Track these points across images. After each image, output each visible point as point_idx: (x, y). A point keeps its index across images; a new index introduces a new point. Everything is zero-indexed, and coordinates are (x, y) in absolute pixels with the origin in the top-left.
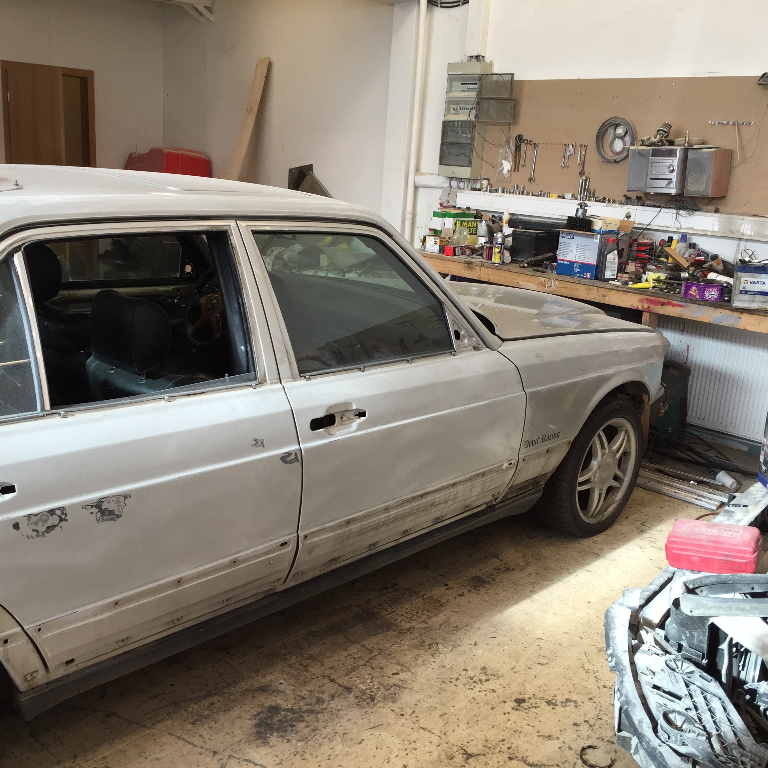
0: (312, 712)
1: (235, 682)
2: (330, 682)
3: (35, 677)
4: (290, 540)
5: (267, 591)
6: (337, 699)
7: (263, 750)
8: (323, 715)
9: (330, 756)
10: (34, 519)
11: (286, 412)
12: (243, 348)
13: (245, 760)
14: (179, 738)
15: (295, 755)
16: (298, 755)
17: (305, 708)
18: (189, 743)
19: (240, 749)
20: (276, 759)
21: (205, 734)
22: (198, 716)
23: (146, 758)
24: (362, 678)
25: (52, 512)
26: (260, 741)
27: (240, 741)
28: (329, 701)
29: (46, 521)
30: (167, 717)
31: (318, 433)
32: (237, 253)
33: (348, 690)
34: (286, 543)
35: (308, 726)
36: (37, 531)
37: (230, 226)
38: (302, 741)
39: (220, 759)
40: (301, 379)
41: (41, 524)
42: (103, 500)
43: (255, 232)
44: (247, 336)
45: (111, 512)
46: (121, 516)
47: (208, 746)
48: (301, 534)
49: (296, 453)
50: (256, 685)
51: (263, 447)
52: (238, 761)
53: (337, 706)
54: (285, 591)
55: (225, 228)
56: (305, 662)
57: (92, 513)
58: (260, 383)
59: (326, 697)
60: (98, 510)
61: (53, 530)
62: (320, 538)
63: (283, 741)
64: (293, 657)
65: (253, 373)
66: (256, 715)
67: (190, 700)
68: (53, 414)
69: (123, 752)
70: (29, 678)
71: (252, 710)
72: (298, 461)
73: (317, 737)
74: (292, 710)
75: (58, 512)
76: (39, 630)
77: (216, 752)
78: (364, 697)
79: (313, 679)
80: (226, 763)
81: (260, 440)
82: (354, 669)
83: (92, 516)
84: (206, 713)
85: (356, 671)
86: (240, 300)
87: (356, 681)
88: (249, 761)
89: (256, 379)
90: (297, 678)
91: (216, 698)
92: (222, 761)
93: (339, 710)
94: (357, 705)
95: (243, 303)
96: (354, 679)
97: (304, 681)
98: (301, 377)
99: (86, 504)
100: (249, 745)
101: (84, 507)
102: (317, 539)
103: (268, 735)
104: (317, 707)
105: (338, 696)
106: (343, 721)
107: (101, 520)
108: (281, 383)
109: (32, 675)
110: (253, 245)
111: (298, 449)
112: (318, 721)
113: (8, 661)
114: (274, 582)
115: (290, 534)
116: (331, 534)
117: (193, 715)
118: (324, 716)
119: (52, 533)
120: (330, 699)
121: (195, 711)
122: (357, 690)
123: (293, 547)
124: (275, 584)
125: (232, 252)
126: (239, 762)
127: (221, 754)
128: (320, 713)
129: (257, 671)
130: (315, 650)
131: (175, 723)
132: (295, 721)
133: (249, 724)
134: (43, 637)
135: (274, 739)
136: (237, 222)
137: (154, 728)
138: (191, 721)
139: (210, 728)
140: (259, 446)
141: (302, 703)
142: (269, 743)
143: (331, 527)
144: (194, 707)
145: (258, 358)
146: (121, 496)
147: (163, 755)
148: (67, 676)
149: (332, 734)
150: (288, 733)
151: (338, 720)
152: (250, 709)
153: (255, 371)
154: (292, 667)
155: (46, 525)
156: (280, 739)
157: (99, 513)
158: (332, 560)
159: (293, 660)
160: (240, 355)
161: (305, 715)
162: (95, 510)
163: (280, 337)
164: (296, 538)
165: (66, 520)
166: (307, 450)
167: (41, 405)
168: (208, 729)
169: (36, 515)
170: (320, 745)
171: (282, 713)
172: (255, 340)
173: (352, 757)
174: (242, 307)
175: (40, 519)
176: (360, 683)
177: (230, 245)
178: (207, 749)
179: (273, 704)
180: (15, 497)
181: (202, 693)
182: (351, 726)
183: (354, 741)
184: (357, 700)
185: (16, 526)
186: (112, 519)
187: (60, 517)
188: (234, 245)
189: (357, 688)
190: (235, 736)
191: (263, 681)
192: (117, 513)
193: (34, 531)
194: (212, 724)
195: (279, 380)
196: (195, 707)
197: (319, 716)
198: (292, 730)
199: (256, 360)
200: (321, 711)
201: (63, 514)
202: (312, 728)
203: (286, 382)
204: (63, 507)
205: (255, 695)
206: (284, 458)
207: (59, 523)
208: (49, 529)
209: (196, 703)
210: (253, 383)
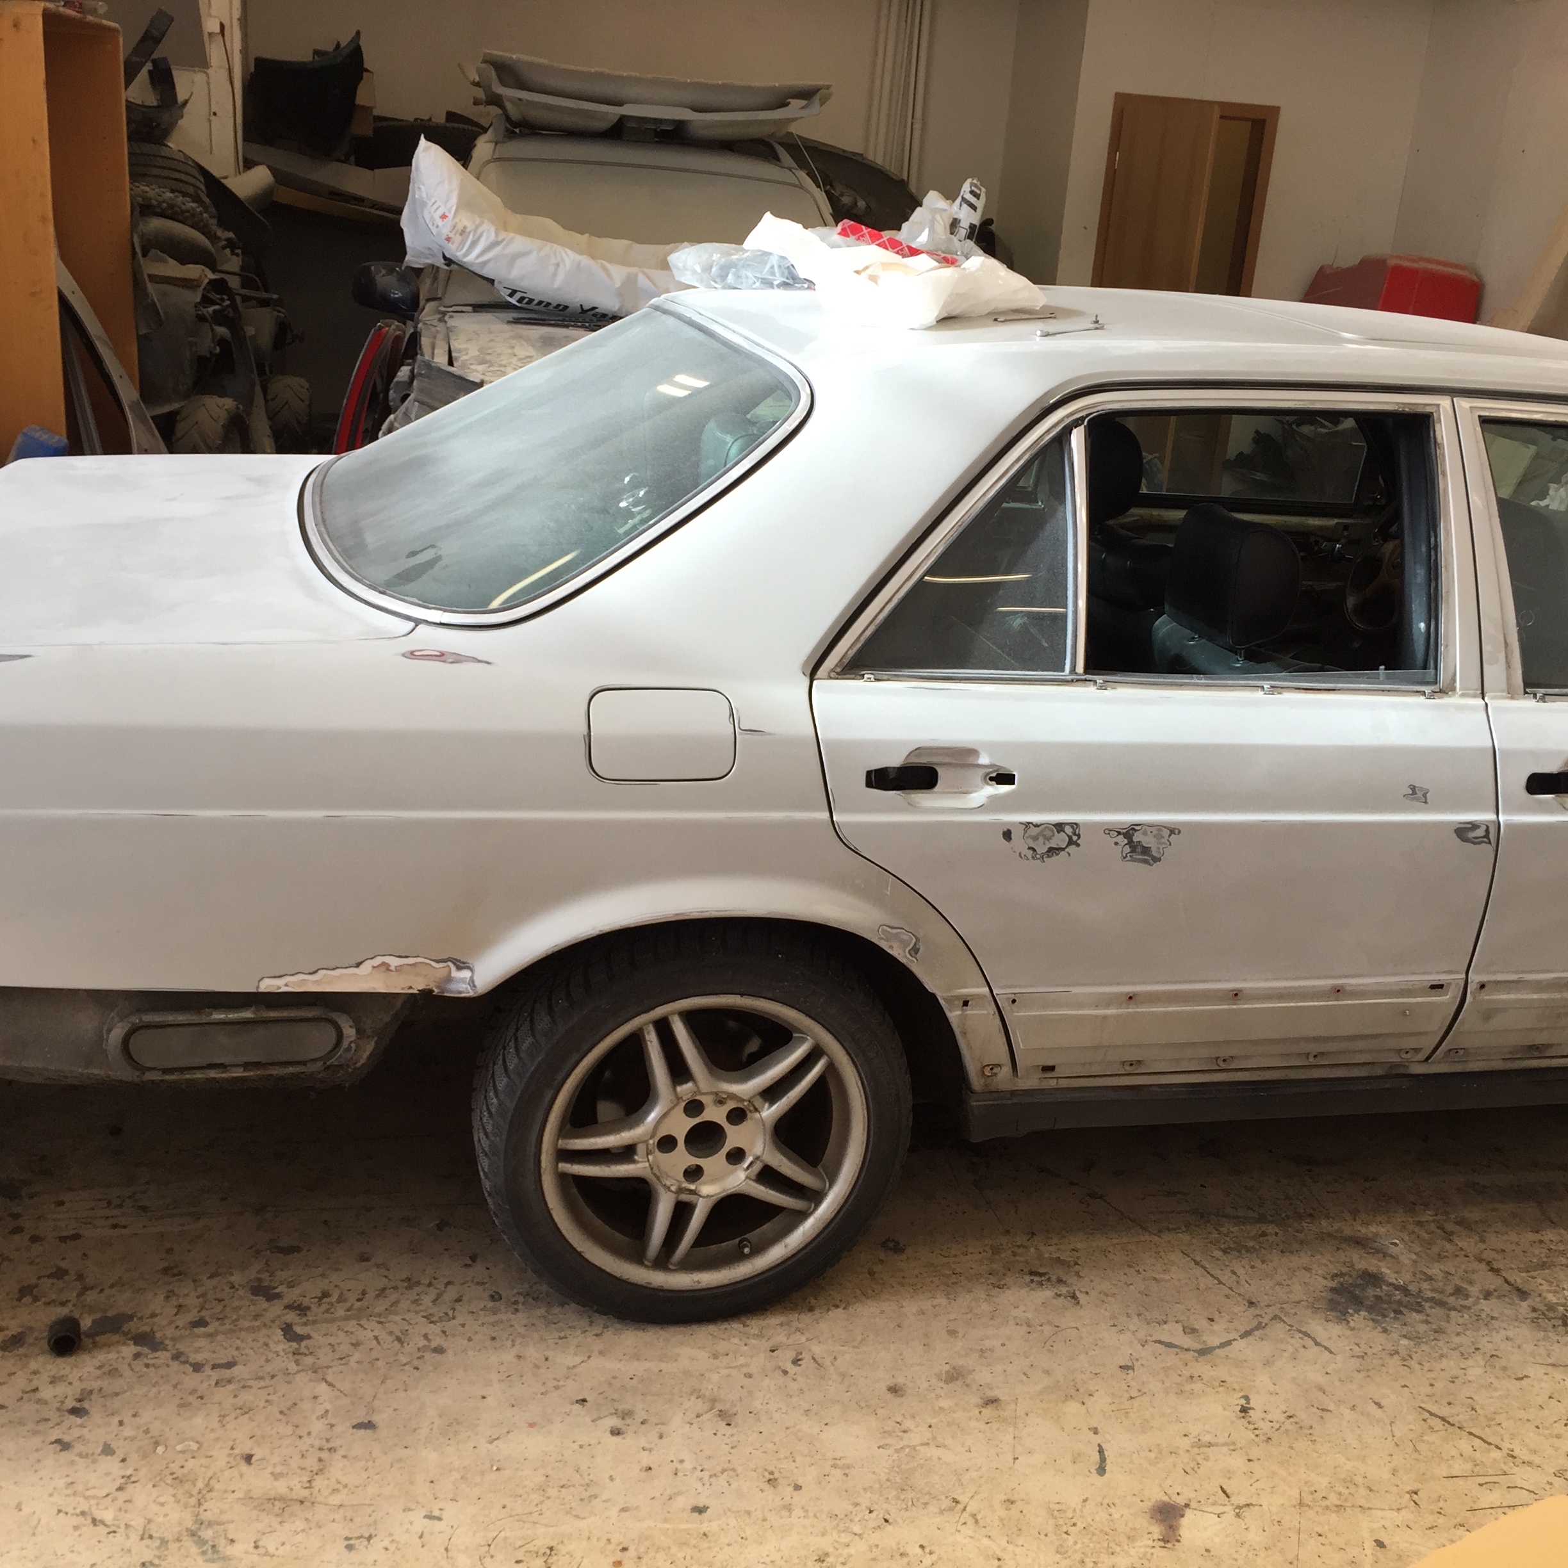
0: (1442, 1304)
1: (1311, 1215)
2: (1490, 1270)
3: (996, 1074)
4: (1450, 984)
5: (1393, 1066)
6: (1495, 1300)
7: (1336, 1329)
8: (1460, 1314)
9: (1456, 1378)
10: (1033, 831)
11: (1480, 751)
12: (1422, 625)
13: (1300, 1331)
14: (1197, 1263)
15: (1391, 1355)
16: (1396, 1357)
17: (1429, 1294)
18: (1212, 1276)
19: (1296, 1314)
20: (1356, 1348)
21: (1241, 1272)
22: (1235, 1242)
23: (1138, 1271)
24: (1555, 1284)
25: (1059, 827)
26: (1334, 1314)
27: (1298, 1302)
28: (1478, 1298)
29: (1049, 839)
30: (1184, 1229)
31: (1540, 802)
32: (1444, 455)
33: (1523, 1294)
34: (1441, 986)
35: (1427, 1322)
36: (1034, 850)
37: (1438, 406)
38: (1409, 1339)
39: (1257, 1315)
40: (1525, 698)
41: (1041, 840)
42: (1136, 828)
43: (1485, 421)
44: (1433, 605)
45: (1146, 851)
46: (1159, 860)
47: (1242, 1291)
48: (1475, 978)
49: (1488, 827)
50: (1348, 1232)
51: (1426, 802)
52: (1288, 1328)
53: (1492, 1310)
54: (1427, 1076)
55: (1428, 410)
56: (1450, 1227)
57: (1116, 844)
58: (1441, 691)
59: (1474, 1290)
60: (1126, 841)
61: (1057, 854)
62: (1512, 996)
63: (1375, 1328)
64: (1429, 1212)
65: (1432, 671)
66: (1336, 1275)
67: (1226, 1216)
68: (1086, 680)
69: (1105, 1252)
70: (987, 1072)
71: (1331, 1266)
72: (1490, 843)
73: (1440, 1344)
74: (1405, 1290)
75: (1068, 830)
76: (1014, 1001)
77: (1253, 1303)
78: (1551, 1315)
79: (1457, 1256)
80: (1266, 1324)
81: (1421, 789)
82: (1543, 1266)
83: (1116, 849)
84: (1251, 1244)
85: (1547, 1271)
86: (1433, 540)
87: (1541, 1284)
88: (1306, 1334)
89: (1435, 682)
90: (1429, 1244)
91: (1271, 1229)
92: (1260, 1319)
93: (1493, 1318)
94: (1533, 1322)
95: (1437, 546)
96: (1539, 1281)
97: (1439, 1255)
98: (1526, 693)
99: (1111, 827)
100: (1313, 1312)
101: (1107, 832)
102: (1504, 997)
103: (1350, 1311)
104: (1451, 1300)
105: (1499, 1297)
106: (1498, 1338)
107: (1129, 858)
108: (1483, 699)
109: (992, 1069)
110: (1477, 442)
111: (1493, 822)
112: (1448, 1322)
113: (964, 1033)
114: (1407, 1052)
115: (1451, 972)
116: (1535, 996)
117: (1228, 1239)
118: (1463, 1316)
119: (1055, 858)
120: (1481, 1297)
121: (1231, 1235)
122: (1538, 1299)
123: (1454, 998)
124: (1408, 1056)
125: (1433, 452)
126: (1289, 1330)
127: (1261, 1308)
128: (1455, 1310)
129: (1355, 1213)
130: (1474, 1214)
131: (1194, 1241)
132: (1406, 1307)
133: (1320, 1283)
134: (1016, 1014)
135: (1359, 1319)
136: (1455, 399)
137: (1160, 1237)
138: (1222, 1246)
139: (1252, 1267)
140: (1418, 800)
141: (1425, 1286)
142: (1348, 1322)
143: (1538, 982)
144: (1232, 1229)
145: (1447, 646)
146: (1165, 827)
147: (1167, 1277)
148: (1042, 1091)
149: (1469, 1347)
150: (1388, 1319)
151: (1487, 1332)
152: (1328, 1263)
153: (1436, 668)
154: (1422, 1226)
155: (1048, 845)
156: (1371, 1323)
157: (1127, 846)
158: (1531, 1047)
159: (1427, 1216)
160: (1415, 637)
161: (1427, 1305)
162: (1122, 840)
163: (1498, 615)
164: (1462, 983)
165: (1078, 845)
166: (1511, 827)
167: (1071, 664)
168: (1247, 1267)
169: (1037, 826)
170: (1442, 1356)
171: (1384, 1287)
172: (1447, 614)
173: (1496, 1394)
174: (1433, 553)
175: (1041, 834)
176: (1550, 1292)
177: (1432, 440)
178: (1240, 1295)
179: (1372, 1269)
180: (1013, 792)
181: (1251, 1214)
182: (1509, 1348)
183: (1508, 1373)
184: (1534, 1315)
185: (1007, 835)
186: (1146, 862)
187: (1070, 838)
188: (1439, 440)
189: (1540, 1295)
190: (1291, 1292)
191: (1363, 1231)
192: (1154, 854)
193: (1030, 848)
194: (1258, 1263)
195: (1480, 692)
196: (1235, 1229)
197: (1453, 1313)
198: (1395, 1318)
199: (1442, 649)
200: (1459, 1308)
201: (1075, 834)
202: (1434, 1326)
203: (1493, 698)
204: (1076, 824)
205: (1343, 1246)
206: (1463, 832)
207: (1067, 847)
208: (1053, 851)
209: (1235, 1225)
210: (1427, 689)
